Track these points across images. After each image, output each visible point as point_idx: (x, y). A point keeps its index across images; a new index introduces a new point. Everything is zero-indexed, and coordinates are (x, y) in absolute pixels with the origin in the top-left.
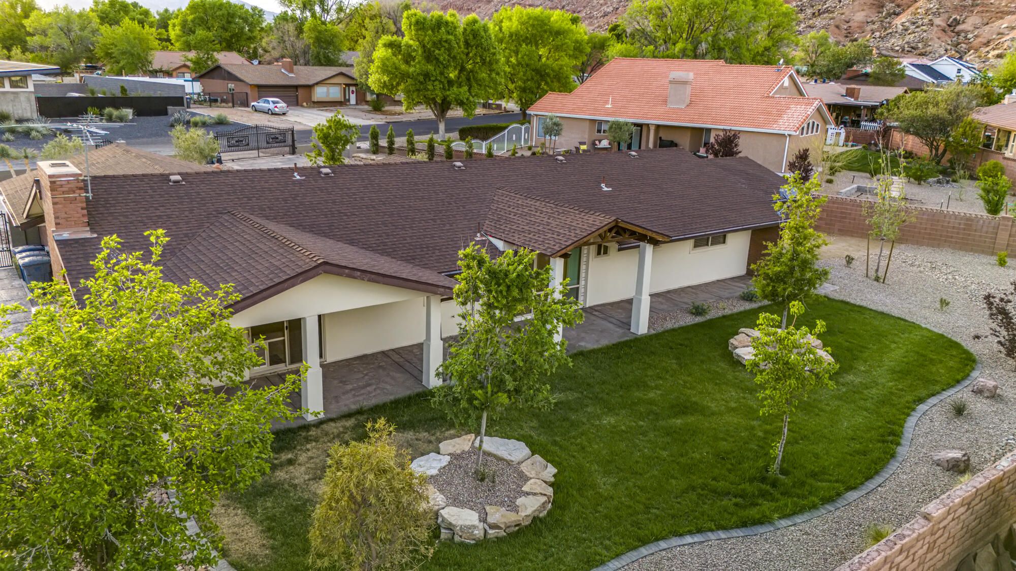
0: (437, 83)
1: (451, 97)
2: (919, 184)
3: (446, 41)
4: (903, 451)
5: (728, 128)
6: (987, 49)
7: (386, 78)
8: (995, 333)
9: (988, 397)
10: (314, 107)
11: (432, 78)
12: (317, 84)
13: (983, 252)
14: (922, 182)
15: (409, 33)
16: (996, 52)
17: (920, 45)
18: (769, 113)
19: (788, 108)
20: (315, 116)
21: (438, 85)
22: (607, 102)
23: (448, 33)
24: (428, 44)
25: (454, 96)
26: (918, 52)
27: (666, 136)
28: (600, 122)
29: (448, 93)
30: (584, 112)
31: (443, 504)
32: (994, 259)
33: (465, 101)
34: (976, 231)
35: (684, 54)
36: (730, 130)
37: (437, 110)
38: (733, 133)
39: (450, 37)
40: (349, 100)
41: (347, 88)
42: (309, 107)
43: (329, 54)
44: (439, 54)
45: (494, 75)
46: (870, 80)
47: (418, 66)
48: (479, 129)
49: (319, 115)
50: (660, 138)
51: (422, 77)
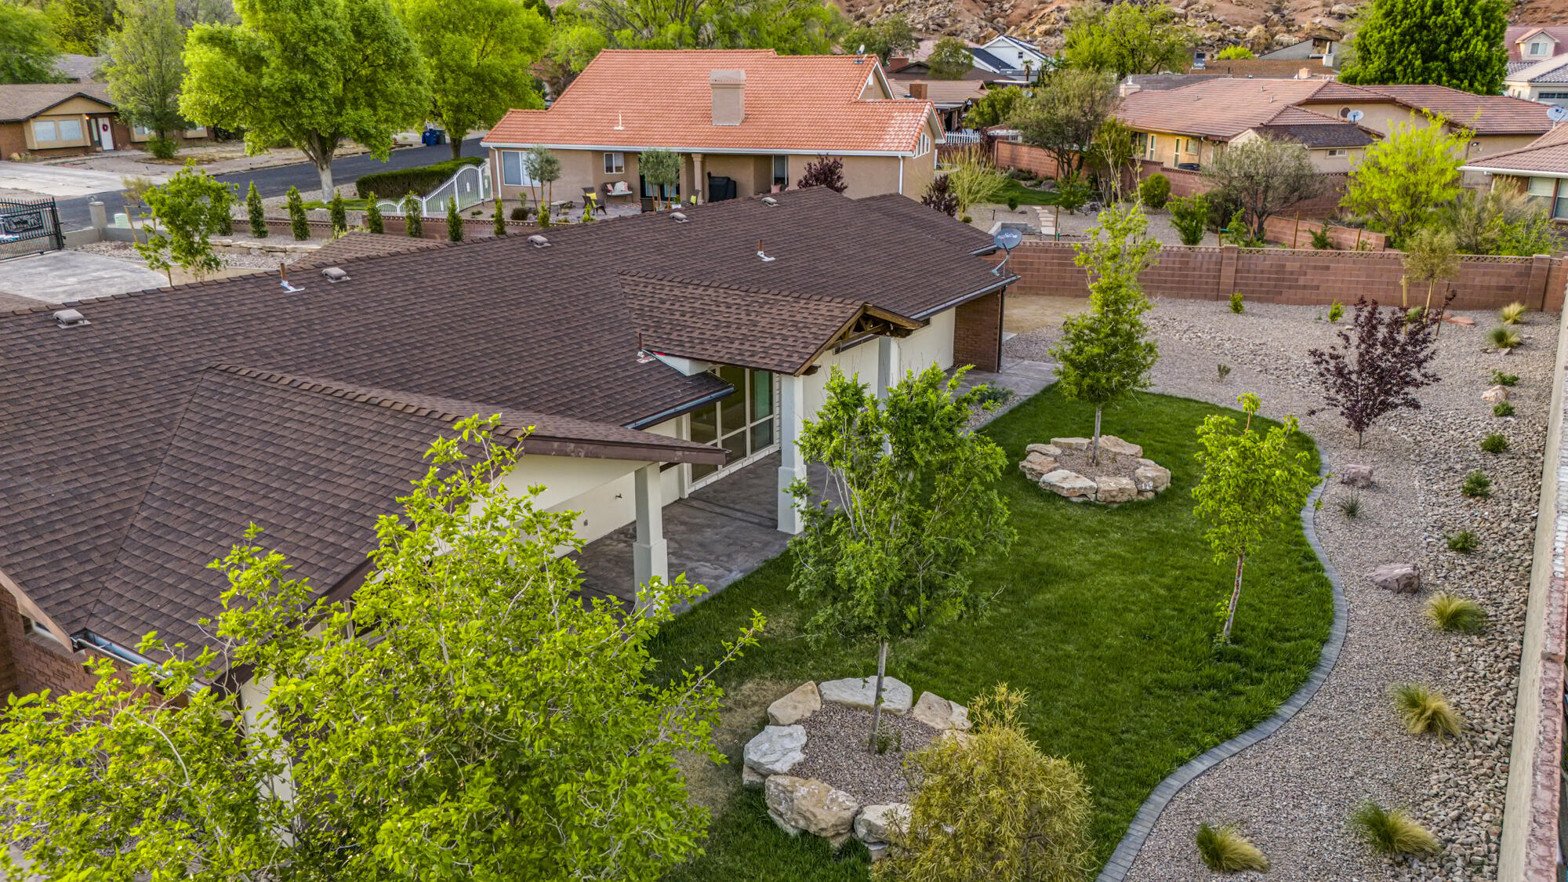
0: (317, 103)
1: (347, 128)
2: (1072, 213)
3: (325, 30)
4: (1333, 576)
5: (823, 152)
6: (1031, 24)
7: (216, 99)
8: (1332, 402)
9: (1363, 488)
10: (34, 160)
11: (309, 96)
12: (35, 116)
13: (1205, 297)
14: (1075, 211)
15: (250, 17)
16: (1044, 27)
17: (947, 21)
18: (866, 127)
19: (891, 118)
20: (51, 177)
21: (321, 108)
22: (614, 122)
23: (325, 14)
24: (292, 34)
25: (351, 124)
26: (946, 30)
27: (719, 171)
28: (609, 155)
29: (339, 120)
30: (579, 140)
31: (855, 807)
32: (1225, 305)
33: (373, 131)
34: (1194, 269)
35: (680, 42)
36: (827, 156)
37: (314, 150)
38: (832, 160)
39: (331, 22)
40: (100, 143)
41: (93, 121)
42: (26, 161)
43: (30, 61)
44: (315, 53)
45: (413, 85)
46: (930, 72)
47: (277, 75)
48: (394, 178)
49: (54, 173)
50: (709, 174)
51: (289, 94)
